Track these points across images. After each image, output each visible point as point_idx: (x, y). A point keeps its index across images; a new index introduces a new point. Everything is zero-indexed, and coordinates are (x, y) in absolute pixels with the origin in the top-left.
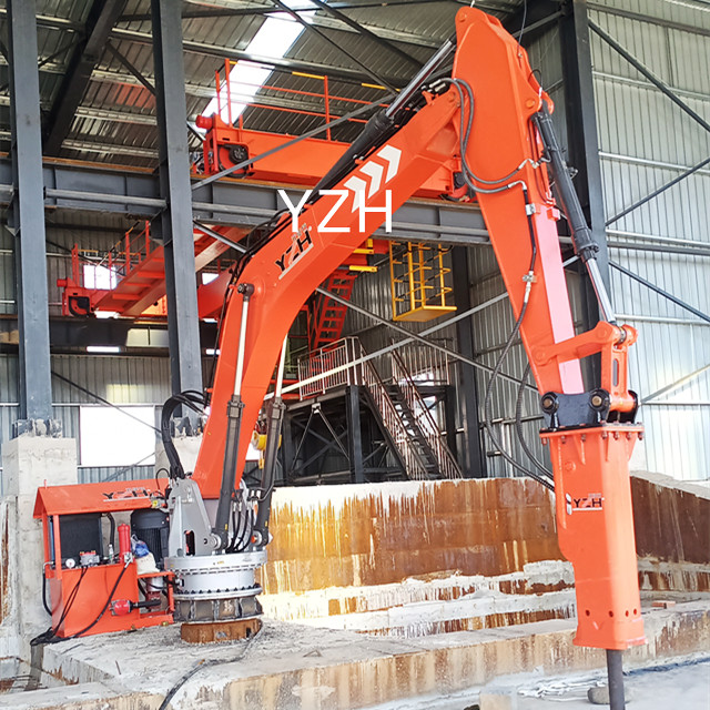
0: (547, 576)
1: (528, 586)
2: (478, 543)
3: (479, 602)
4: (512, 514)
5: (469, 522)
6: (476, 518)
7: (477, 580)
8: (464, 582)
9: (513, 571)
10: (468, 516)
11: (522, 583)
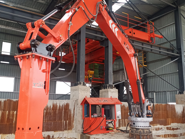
0: (175, 126)
1: (171, 128)
2: (163, 118)
3: (163, 131)
4: (169, 112)
5: (161, 113)
6: (162, 113)
7: (162, 126)
8: (160, 126)
9: (169, 125)
10: (161, 112)
11: (170, 128)
